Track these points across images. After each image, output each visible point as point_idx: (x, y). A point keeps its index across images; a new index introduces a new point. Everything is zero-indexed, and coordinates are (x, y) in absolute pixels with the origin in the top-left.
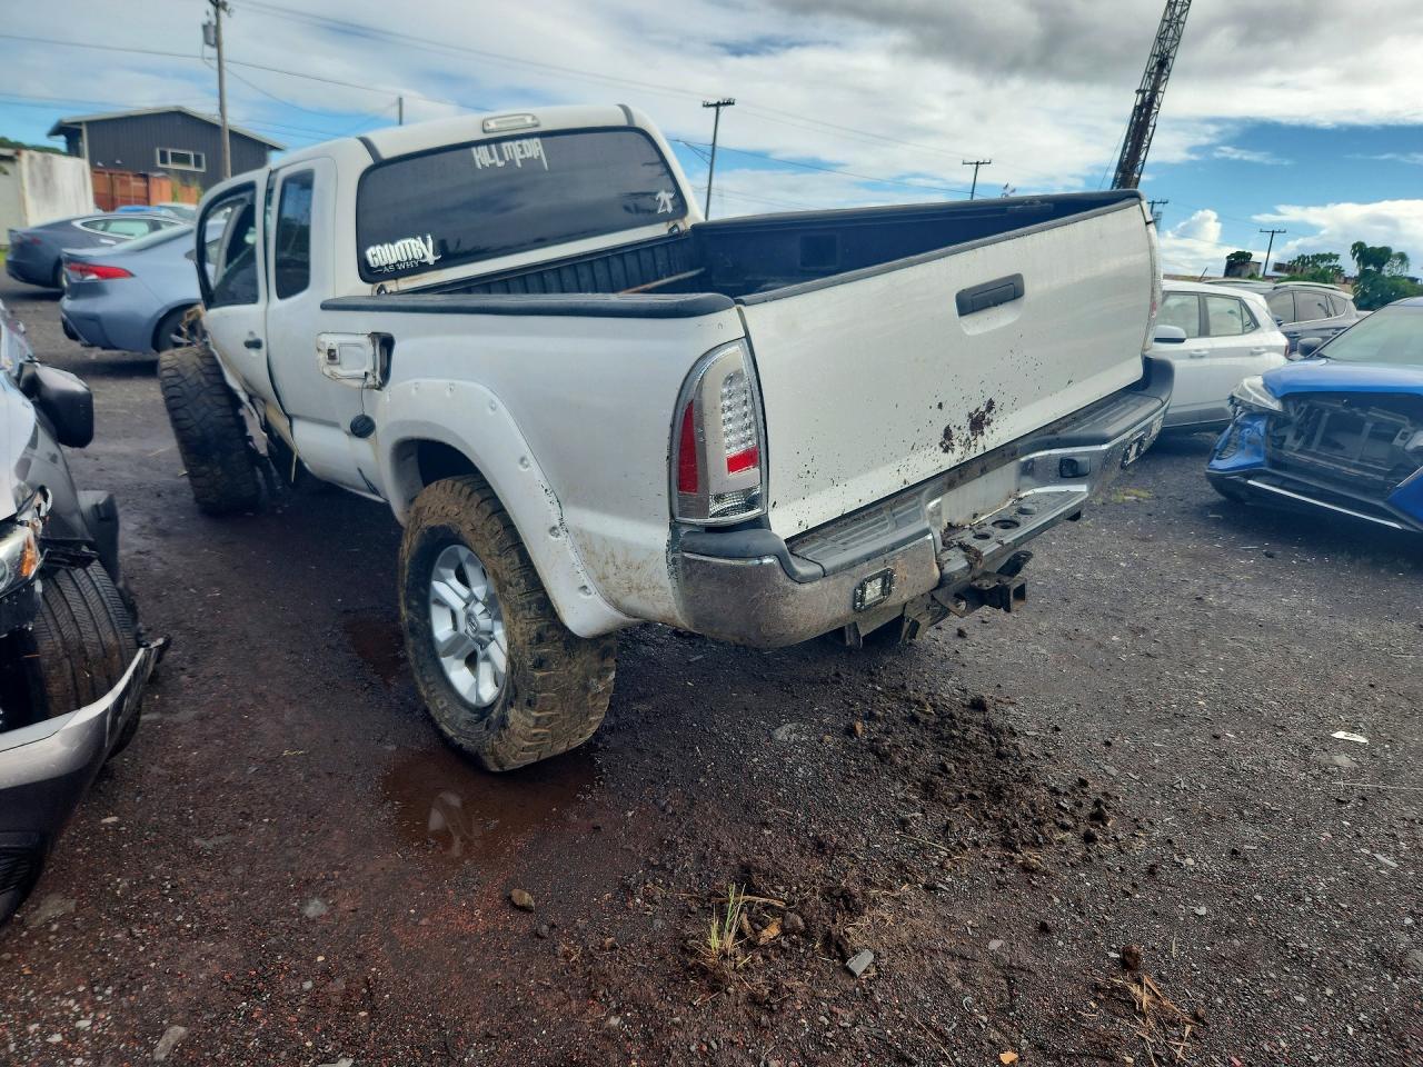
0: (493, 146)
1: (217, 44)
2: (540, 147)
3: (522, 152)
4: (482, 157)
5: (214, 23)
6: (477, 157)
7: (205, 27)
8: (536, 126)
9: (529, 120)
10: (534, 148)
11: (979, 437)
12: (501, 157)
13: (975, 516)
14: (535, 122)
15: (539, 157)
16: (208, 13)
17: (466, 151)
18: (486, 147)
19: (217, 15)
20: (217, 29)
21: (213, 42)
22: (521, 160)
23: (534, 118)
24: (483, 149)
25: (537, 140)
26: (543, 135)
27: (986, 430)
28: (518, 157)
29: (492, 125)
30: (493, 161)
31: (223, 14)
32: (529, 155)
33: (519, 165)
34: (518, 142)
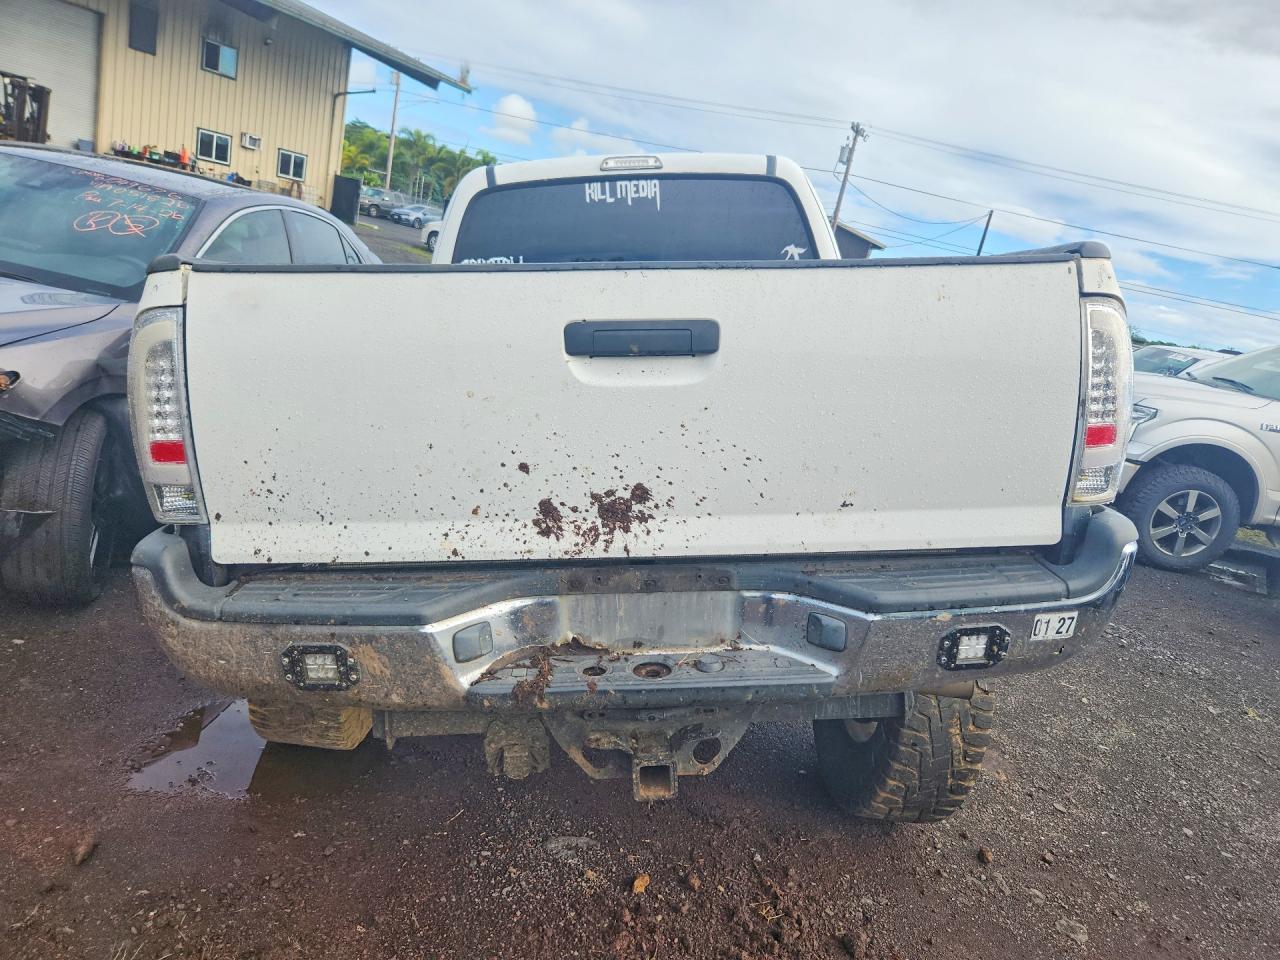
0: (607, 184)
1: (848, 162)
2: (657, 189)
3: (637, 192)
4: (593, 192)
5: (851, 146)
6: (588, 191)
7: (843, 148)
8: (657, 168)
9: (651, 162)
10: (650, 189)
11: (618, 533)
12: (613, 193)
13: (638, 645)
14: (658, 164)
15: (654, 198)
16: (848, 138)
17: (577, 186)
18: (599, 184)
19: (855, 139)
20: (851, 151)
21: (845, 160)
22: (633, 199)
23: (657, 160)
24: (597, 186)
25: (656, 182)
26: (661, 177)
27: (635, 526)
28: (631, 195)
29: (611, 164)
30: (603, 197)
31: (860, 138)
32: (642, 194)
33: (630, 203)
34: (635, 182)
